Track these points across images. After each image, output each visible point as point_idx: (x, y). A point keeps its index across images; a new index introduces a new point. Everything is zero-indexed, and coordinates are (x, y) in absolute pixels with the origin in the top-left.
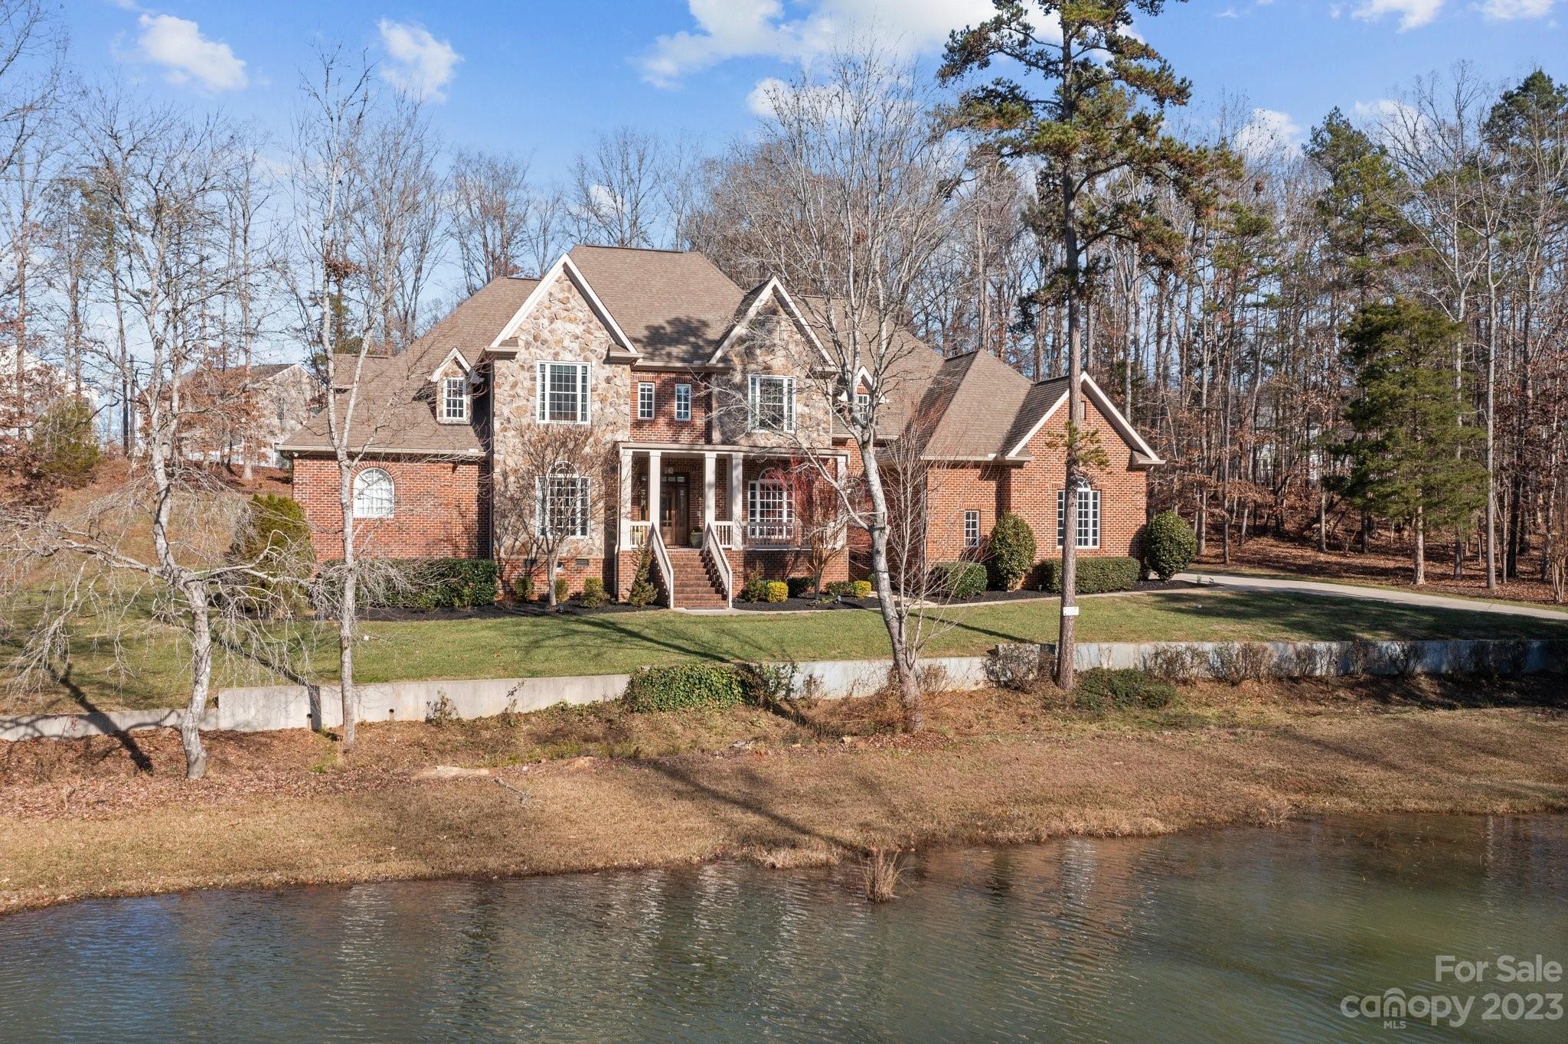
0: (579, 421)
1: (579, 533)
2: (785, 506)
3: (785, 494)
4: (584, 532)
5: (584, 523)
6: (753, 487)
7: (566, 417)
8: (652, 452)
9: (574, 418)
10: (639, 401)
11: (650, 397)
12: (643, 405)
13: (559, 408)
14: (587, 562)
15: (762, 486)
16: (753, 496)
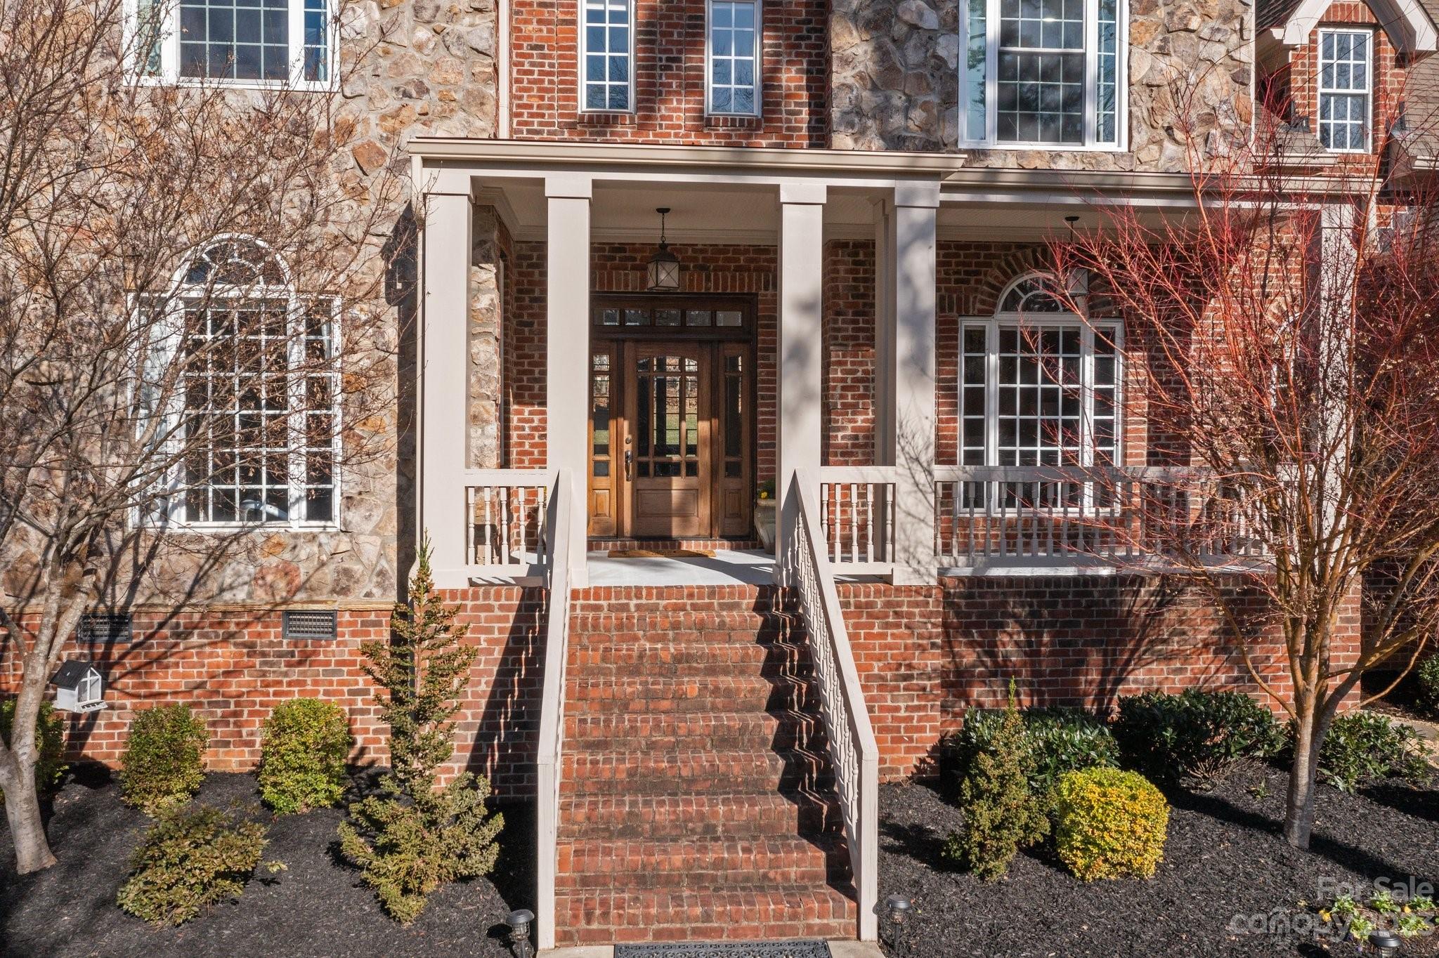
0: (298, 82)
1: (298, 511)
2: (1089, 403)
3: (1088, 364)
4: (319, 507)
5: (320, 472)
6: (976, 341)
7: (249, 67)
8: (555, 182)
9: (278, 66)
10: (583, 53)
11: (619, 39)
12: (595, 69)
13: (220, 30)
14: (329, 623)
15: (1008, 340)
16: (976, 372)
